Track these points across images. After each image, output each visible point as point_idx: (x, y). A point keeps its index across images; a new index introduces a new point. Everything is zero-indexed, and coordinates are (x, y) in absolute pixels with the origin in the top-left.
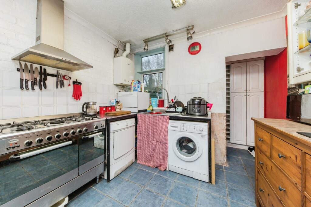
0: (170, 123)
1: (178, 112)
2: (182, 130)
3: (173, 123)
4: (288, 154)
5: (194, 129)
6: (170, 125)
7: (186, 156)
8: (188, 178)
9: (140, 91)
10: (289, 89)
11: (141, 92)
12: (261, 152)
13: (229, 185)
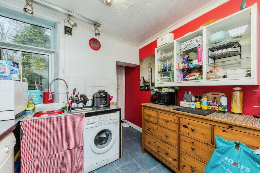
0: (85, 121)
1: (88, 107)
2: (100, 125)
3: (89, 120)
4: (170, 120)
5: (110, 119)
6: (86, 123)
7: (103, 148)
8: (105, 166)
9: (18, 80)
10: (141, 86)
11: (20, 81)
12: (148, 122)
13: (127, 151)
